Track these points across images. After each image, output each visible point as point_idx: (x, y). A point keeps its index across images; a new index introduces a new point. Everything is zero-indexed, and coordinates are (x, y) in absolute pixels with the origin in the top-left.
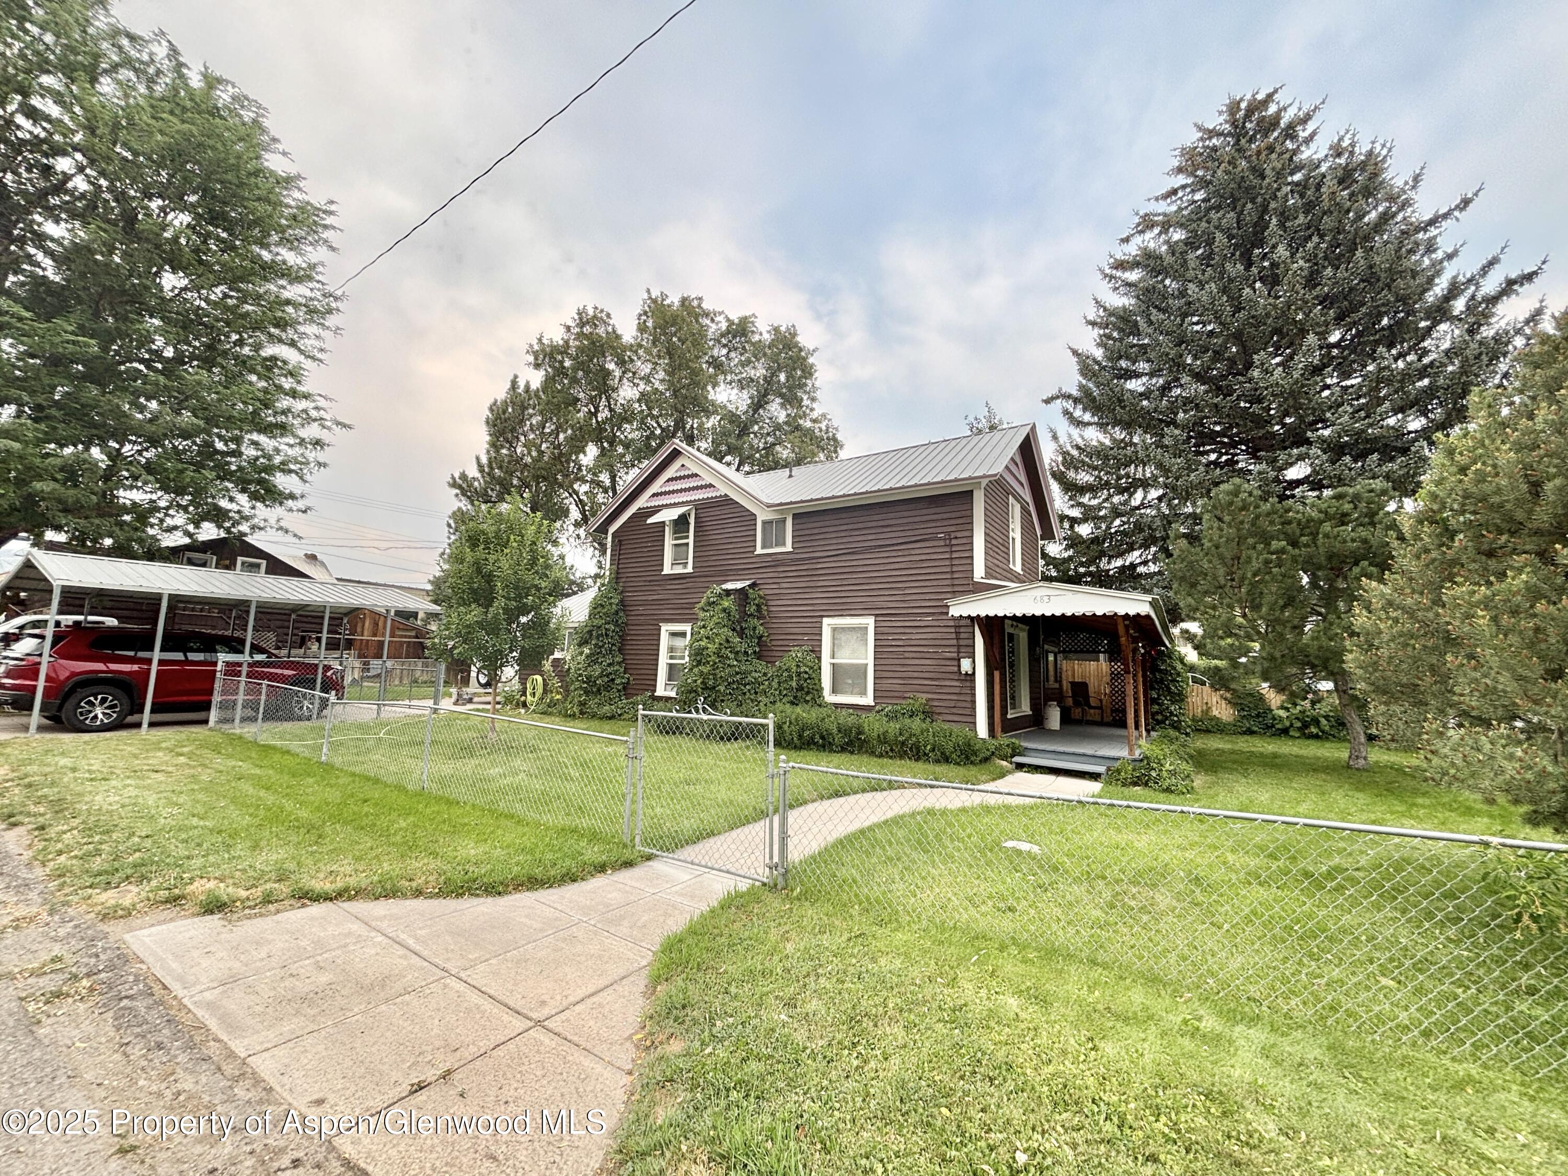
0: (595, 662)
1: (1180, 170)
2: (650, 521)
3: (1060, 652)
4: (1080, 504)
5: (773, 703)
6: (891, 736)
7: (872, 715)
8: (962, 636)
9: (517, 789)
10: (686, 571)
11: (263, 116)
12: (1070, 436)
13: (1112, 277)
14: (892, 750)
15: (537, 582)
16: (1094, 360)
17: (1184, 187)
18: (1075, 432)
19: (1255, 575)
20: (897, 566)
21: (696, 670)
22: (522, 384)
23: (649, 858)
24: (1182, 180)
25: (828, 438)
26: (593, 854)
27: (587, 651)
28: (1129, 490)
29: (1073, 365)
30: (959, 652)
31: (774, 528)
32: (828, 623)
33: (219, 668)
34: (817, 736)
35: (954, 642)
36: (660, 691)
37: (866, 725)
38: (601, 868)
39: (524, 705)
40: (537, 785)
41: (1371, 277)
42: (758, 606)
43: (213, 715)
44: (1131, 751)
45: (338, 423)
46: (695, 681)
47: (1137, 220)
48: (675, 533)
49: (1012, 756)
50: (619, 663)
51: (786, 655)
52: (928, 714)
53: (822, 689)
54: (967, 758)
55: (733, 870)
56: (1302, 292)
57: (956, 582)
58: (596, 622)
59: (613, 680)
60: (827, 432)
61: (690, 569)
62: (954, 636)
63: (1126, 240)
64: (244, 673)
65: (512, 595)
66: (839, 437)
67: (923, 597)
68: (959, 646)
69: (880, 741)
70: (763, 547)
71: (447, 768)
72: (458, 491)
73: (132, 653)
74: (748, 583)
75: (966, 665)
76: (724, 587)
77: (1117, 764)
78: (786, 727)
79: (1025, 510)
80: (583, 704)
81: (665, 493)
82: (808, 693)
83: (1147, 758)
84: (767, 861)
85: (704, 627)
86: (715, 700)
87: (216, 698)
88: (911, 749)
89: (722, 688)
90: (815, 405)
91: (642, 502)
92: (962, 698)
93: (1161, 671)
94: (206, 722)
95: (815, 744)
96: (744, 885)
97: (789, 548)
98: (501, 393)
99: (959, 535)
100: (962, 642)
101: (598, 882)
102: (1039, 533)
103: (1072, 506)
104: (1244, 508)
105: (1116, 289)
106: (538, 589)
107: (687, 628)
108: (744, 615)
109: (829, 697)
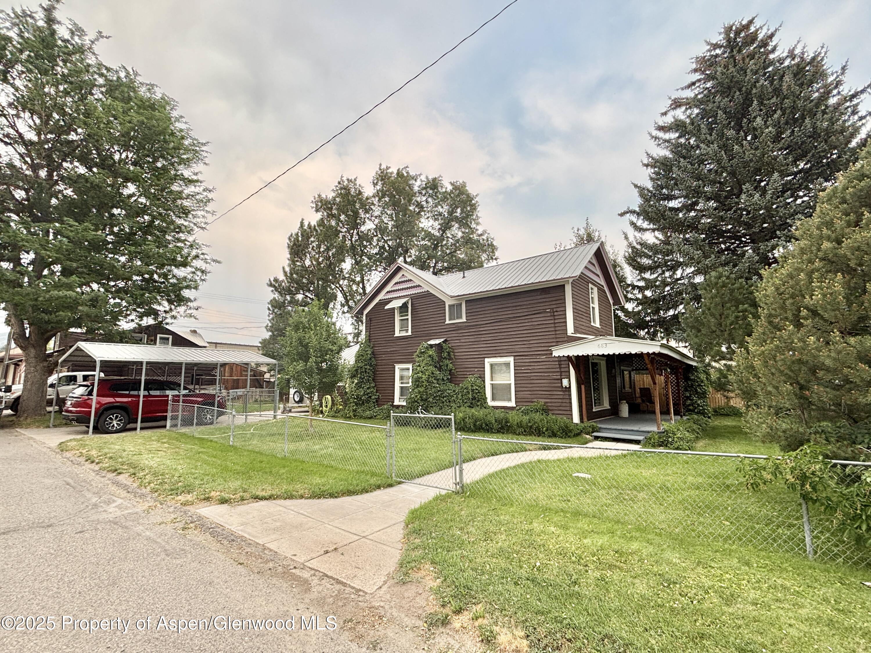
0: (360, 387)
1: (695, 71)
2: (386, 308)
3: (633, 370)
4: (643, 279)
5: (459, 407)
6: (524, 424)
7: (514, 412)
8: (562, 366)
9: (330, 455)
10: (407, 334)
11: (176, 106)
12: (635, 237)
13: (656, 138)
14: (525, 431)
15: (330, 347)
16: (648, 190)
17: (699, 80)
18: (638, 235)
19: (731, 325)
20: (525, 328)
21: (416, 390)
22: (306, 224)
23: (400, 483)
24: (697, 76)
25: (488, 245)
26: (373, 481)
27: (356, 381)
28: (673, 268)
29: (635, 192)
30: (561, 375)
31: (455, 309)
32: (488, 361)
33: (170, 399)
34: (484, 425)
35: (558, 370)
36: (397, 402)
37: (510, 418)
38: (379, 487)
39: (322, 412)
40: (340, 453)
41: (815, 135)
42: (448, 353)
43: (169, 423)
44: (658, 428)
45: (214, 261)
46: (416, 396)
47: (670, 102)
48: (401, 313)
49: (592, 432)
50: (373, 387)
51: (466, 380)
52: (546, 411)
53: (486, 398)
54: (566, 434)
55: (439, 486)
56: (772, 146)
57: (558, 336)
58: (359, 365)
59: (370, 397)
60: (488, 240)
61: (410, 333)
62: (558, 366)
63: (665, 114)
64: (181, 401)
65: (319, 355)
66: (495, 243)
67: (538, 345)
68: (561, 372)
69: (518, 427)
70: (450, 320)
71: (292, 446)
72: (273, 289)
73: (127, 392)
74: (442, 340)
75: (565, 382)
76: (429, 343)
77: (649, 435)
78: (467, 420)
79: (601, 290)
80: (354, 411)
81: (394, 291)
82: (478, 401)
83: (667, 431)
84: (454, 481)
85: (419, 366)
86: (427, 407)
87: (169, 414)
88: (535, 430)
89: (431, 400)
90: (478, 227)
91: (381, 296)
92: (564, 401)
93: (691, 380)
94: (165, 427)
95: (483, 429)
96: (444, 492)
97: (464, 319)
98: (295, 229)
99: (558, 309)
100: (563, 370)
101: (378, 493)
102: (611, 302)
103: (639, 280)
104: (723, 286)
105: (659, 145)
106: (332, 351)
107: (410, 366)
108: (441, 359)
109: (490, 403)
